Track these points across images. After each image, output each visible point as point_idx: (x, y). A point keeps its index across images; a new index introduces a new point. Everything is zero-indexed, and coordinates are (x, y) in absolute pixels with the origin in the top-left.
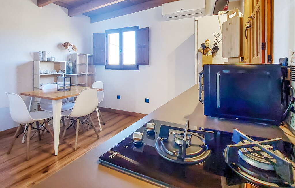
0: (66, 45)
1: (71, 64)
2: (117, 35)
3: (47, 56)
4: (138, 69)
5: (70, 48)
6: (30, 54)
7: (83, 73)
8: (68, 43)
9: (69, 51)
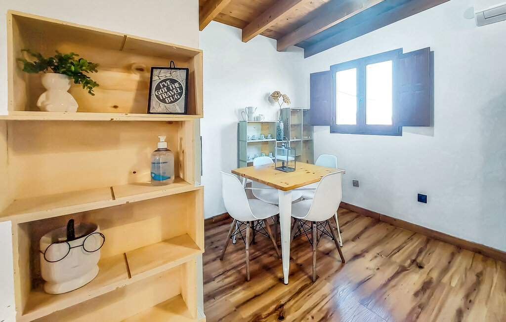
0: (276, 96)
1: (282, 126)
2: (353, 73)
3: (256, 114)
4: (399, 133)
5: (281, 99)
6: (235, 111)
7: (296, 138)
8: (278, 93)
9: (279, 104)
